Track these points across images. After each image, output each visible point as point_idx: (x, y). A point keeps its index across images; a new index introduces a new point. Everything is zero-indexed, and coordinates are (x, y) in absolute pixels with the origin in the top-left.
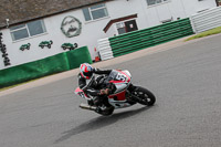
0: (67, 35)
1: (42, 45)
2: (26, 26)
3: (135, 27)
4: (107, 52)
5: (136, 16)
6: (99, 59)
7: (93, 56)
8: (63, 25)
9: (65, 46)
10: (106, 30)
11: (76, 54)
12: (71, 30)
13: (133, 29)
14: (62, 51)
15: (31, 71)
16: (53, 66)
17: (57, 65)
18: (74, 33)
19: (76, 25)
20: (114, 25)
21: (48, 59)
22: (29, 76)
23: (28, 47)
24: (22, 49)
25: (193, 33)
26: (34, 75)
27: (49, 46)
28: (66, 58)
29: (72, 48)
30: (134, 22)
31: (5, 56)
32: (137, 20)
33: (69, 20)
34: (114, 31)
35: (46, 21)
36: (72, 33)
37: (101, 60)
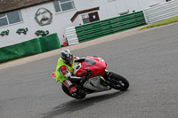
0: (40, 23)
1: (19, 32)
2: (6, 16)
3: (97, 18)
5: (98, 9)
6: (66, 44)
7: (61, 42)
8: (37, 15)
9: (38, 33)
10: (72, 20)
11: (47, 40)
12: (44, 19)
13: (95, 20)
14: (36, 37)
15: (10, 53)
16: (27, 49)
17: (32, 49)
18: (46, 22)
19: (47, 15)
20: (80, 16)
21: (24, 44)
22: (7, 57)
23: (7, 33)
25: (145, 24)
26: (12, 56)
27: (25, 33)
28: (39, 43)
29: (44, 35)
30: (96, 14)
32: (99, 12)
33: (42, 11)
34: (80, 21)
35: (23, 11)
36: (44, 22)
37: (68, 45)
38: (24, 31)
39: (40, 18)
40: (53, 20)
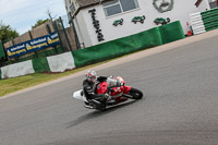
1: (135, 20)
2: (119, 2)
4: (199, 26)
6: (191, 33)
7: (185, 30)
9: (157, 21)
10: (197, 4)
11: (169, 29)
12: (163, 5)
14: (155, 26)
15: (125, 46)
16: (145, 41)
17: (150, 39)
18: (167, 7)
21: (141, 34)
22: (122, 51)
23: (120, 22)
24: (115, 24)
26: (127, 50)
27: (142, 21)
28: (159, 33)
29: (164, 23)
31: (98, 31)
36: (164, 8)
37: (192, 34)
38: (141, 20)
39: (158, 4)
40: (174, 5)
